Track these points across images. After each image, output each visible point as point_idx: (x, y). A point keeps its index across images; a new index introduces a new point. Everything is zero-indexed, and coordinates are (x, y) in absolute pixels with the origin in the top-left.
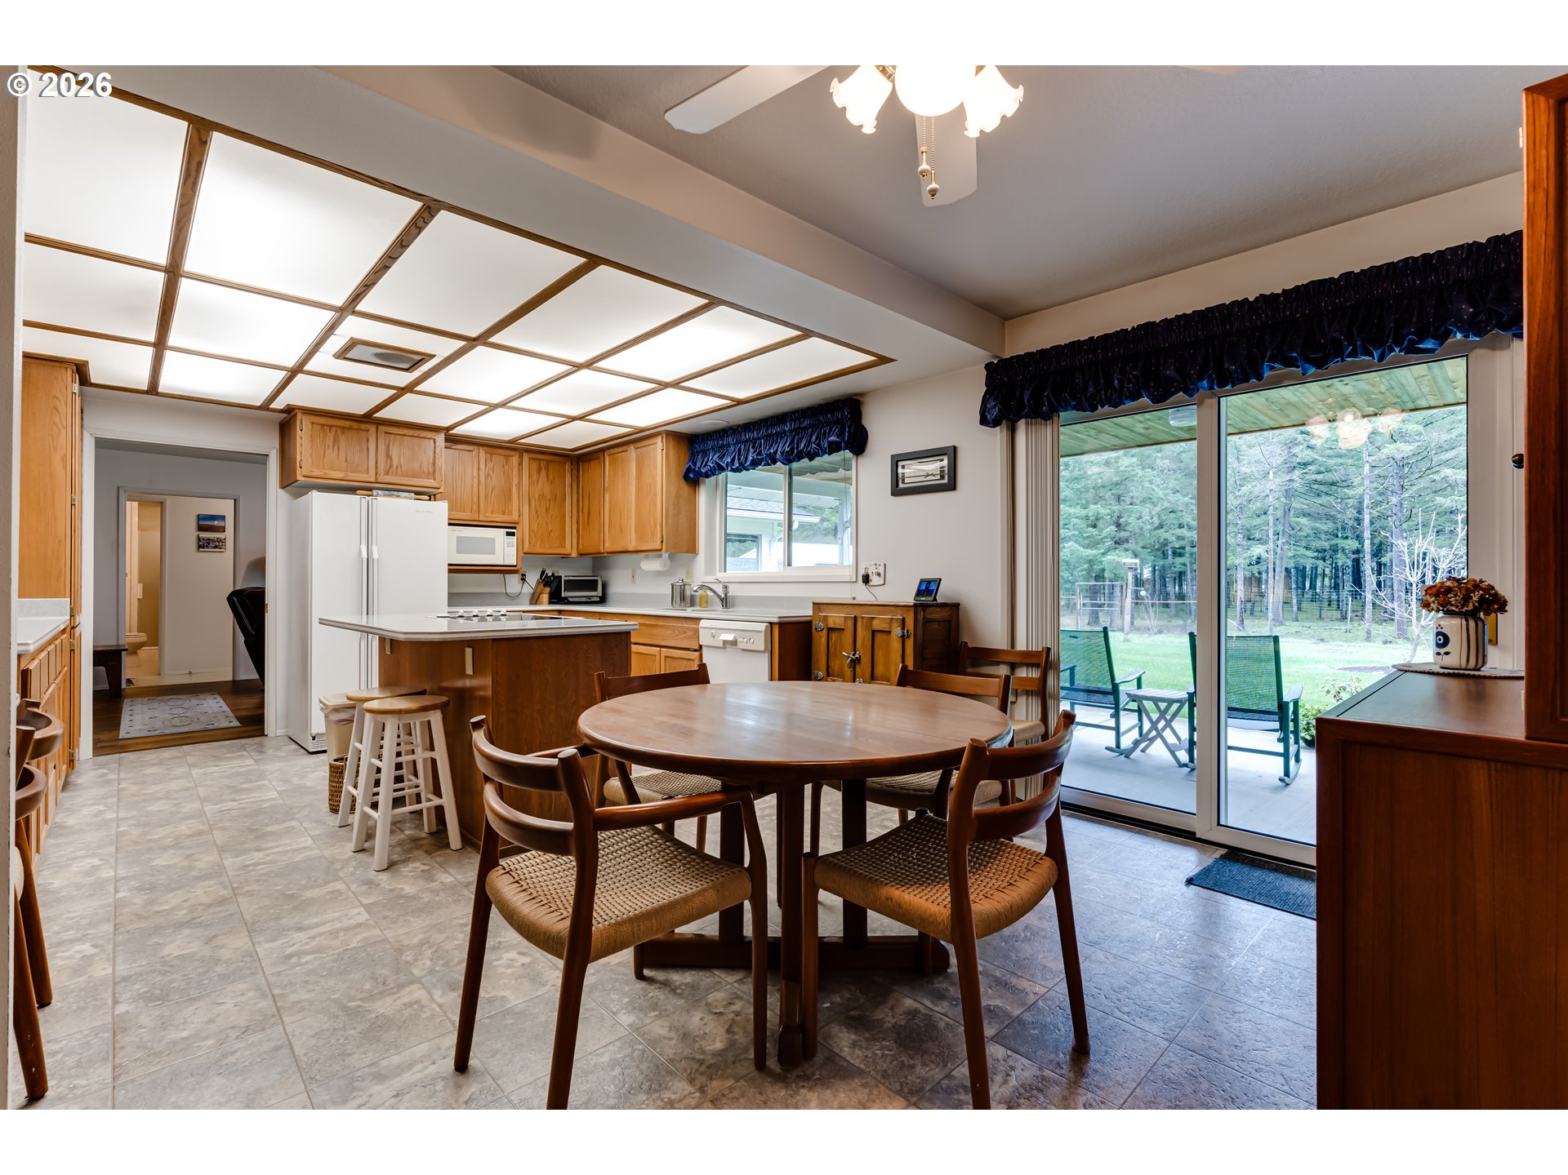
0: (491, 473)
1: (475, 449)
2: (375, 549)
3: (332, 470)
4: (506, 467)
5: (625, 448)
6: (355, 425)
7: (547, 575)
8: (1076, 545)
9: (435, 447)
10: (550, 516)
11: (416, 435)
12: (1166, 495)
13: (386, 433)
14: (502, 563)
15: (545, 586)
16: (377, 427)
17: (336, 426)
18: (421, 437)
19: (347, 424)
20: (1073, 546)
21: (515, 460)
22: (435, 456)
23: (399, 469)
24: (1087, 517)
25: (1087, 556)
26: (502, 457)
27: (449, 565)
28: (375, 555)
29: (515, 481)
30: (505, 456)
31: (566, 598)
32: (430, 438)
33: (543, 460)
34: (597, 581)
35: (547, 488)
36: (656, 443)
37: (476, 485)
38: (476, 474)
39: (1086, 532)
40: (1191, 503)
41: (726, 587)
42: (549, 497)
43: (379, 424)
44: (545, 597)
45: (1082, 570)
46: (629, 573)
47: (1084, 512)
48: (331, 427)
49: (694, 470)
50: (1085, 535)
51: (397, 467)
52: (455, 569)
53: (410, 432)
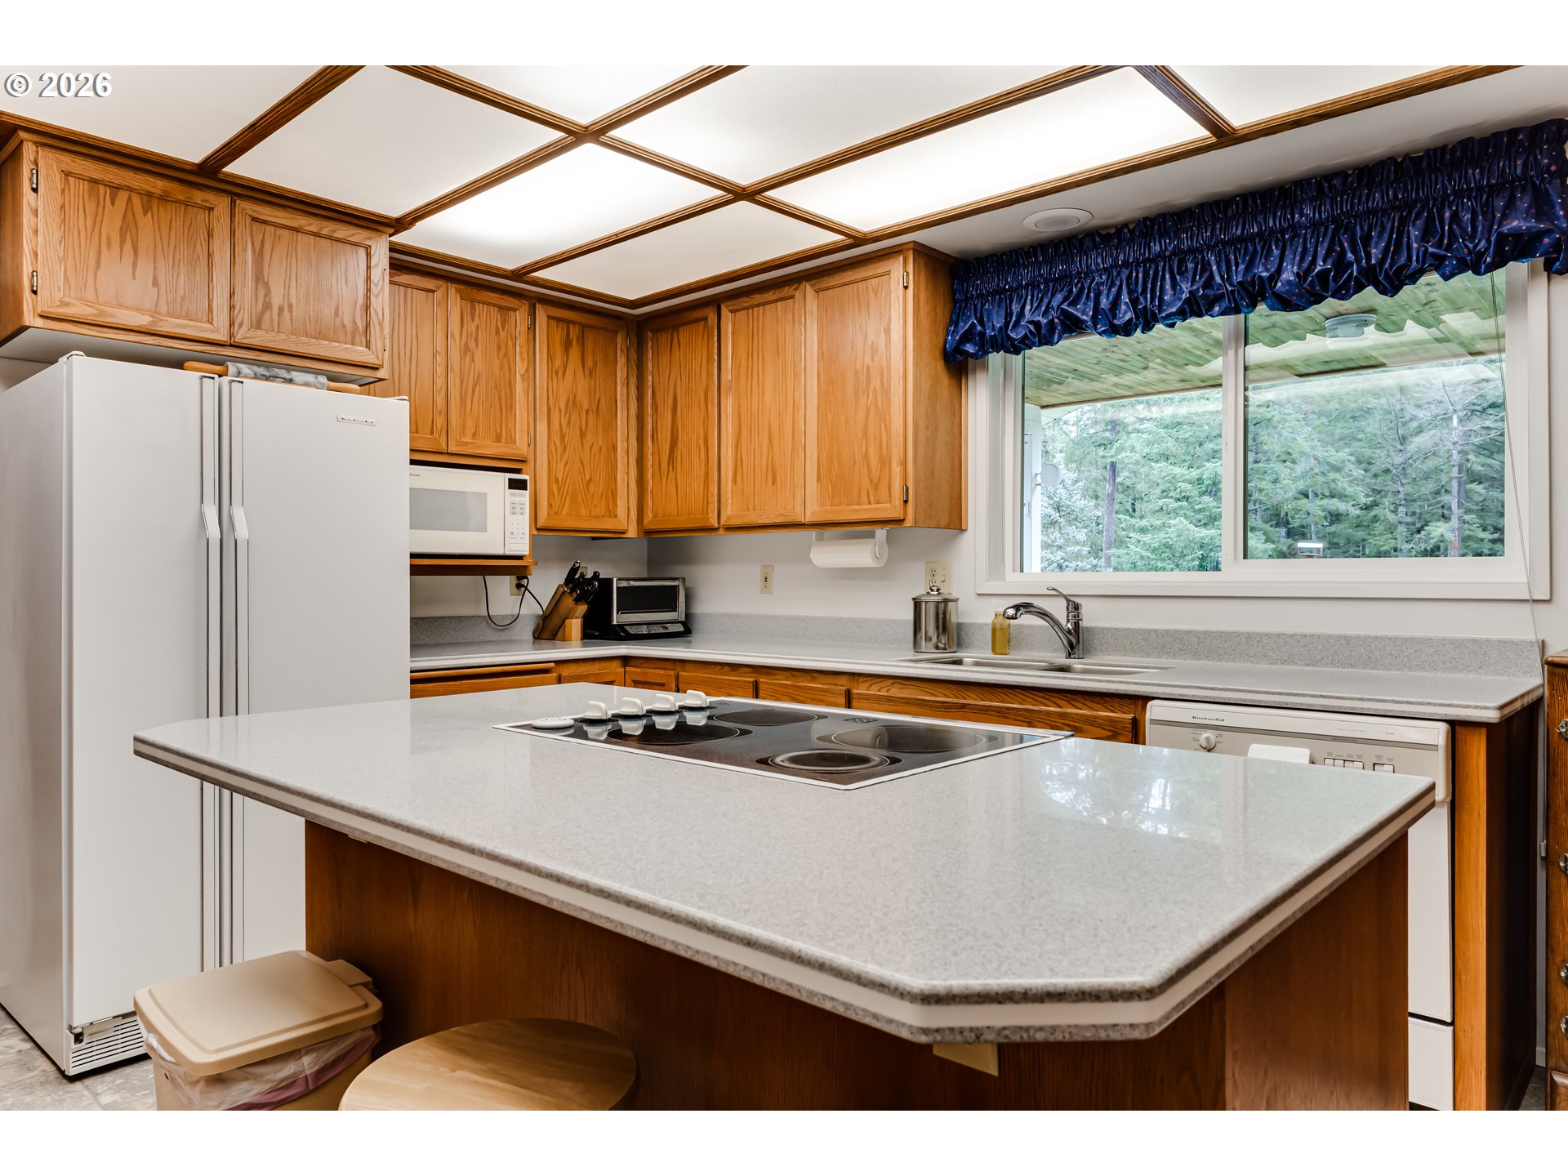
0: (472, 345)
1: (439, 288)
2: (239, 514)
3: (121, 306)
4: (503, 334)
5: (786, 291)
6: (178, 191)
7: (582, 575)
8: (1185, 522)
9: (368, 267)
10: (587, 447)
11: (325, 232)
12: (1313, 448)
13: (254, 219)
14: (500, 552)
15: (577, 600)
16: (233, 203)
17: (130, 189)
18: (339, 240)
19: (158, 185)
20: (1181, 522)
21: (520, 318)
22: (368, 290)
23: (286, 313)
24: (1200, 481)
25: (1202, 538)
26: (494, 311)
27: (413, 556)
28: (242, 532)
29: (520, 367)
30: (501, 308)
31: (621, 627)
32: (356, 245)
33: (574, 323)
34: (675, 588)
35: (583, 385)
36: (888, 273)
37: (440, 370)
38: (440, 346)
39: (1200, 503)
40: (1349, 461)
41: (1077, 607)
42: (585, 407)
43: (239, 196)
44: (575, 626)
45: (1193, 560)
46: (756, 572)
47: (1194, 474)
48: (116, 189)
49: (982, 334)
50: (1197, 507)
51: (281, 310)
52: (424, 566)
53: (313, 225)
